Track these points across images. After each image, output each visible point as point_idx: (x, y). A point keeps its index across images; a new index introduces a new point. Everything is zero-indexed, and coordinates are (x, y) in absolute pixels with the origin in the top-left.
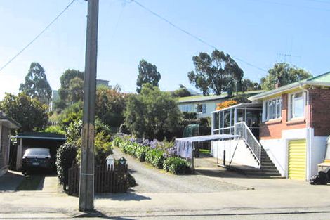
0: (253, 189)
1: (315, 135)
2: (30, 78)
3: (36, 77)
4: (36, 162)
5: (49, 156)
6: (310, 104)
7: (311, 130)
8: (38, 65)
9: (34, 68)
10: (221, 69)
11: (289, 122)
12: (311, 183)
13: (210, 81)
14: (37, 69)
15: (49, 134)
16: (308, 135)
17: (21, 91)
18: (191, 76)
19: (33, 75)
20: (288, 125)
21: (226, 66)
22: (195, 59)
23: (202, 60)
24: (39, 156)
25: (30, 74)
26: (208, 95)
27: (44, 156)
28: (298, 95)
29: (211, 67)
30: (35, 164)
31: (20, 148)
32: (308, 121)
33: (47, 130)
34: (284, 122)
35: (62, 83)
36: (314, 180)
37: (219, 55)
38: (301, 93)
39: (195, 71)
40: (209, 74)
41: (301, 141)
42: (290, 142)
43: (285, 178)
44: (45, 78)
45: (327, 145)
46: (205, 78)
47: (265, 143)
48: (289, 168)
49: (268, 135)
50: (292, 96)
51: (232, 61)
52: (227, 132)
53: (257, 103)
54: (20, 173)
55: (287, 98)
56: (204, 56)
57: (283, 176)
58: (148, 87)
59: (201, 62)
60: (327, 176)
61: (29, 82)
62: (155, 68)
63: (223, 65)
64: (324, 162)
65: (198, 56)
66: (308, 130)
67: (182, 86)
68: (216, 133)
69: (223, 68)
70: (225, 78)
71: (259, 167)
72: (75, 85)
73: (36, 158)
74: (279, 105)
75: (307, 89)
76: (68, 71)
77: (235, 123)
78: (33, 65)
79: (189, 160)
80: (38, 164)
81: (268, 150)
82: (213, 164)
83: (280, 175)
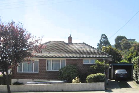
2: (102, 41)
3: (104, 40)
4: (121, 75)
5: (127, 73)
8: (104, 35)
9: (103, 36)
14: (105, 36)
15: (123, 63)
17: (98, 47)
19: (103, 39)
24: (122, 73)
25: (101, 39)
27: (124, 73)
30: (121, 76)
31: (112, 70)
33: (121, 62)
35: (116, 42)
44: (108, 40)
54: (114, 81)
61: (101, 42)
72: (124, 42)
73: (121, 74)
76: (118, 37)
78: (102, 35)
80: (122, 76)
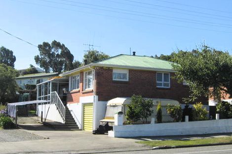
0: (48, 138)
1: (99, 100)
6: (95, 79)
7: (97, 97)
10: (58, 54)
11: (84, 92)
12: (94, 134)
13: (50, 62)
16: (94, 101)
18: (37, 59)
20: (83, 93)
21: (62, 52)
22: (40, 47)
23: (44, 48)
26: (49, 72)
28: (90, 73)
29: (51, 53)
32: (95, 91)
34: (81, 92)
36: (95, 131)
37: (57, 44)
38: (91, 72)
39: (39, 55)
40: (50, 58)
41: (91, 104)
42: (84, 105)
43: (81, 130)
45: (106, 107)
46: (47, 60)
47: (70, 106)
48: (84, 123)
49: (71, 100)
50: (86, 73)
51: (66, 48)
52: (46, 98)
53: (65, 78)
55: (83, 74)
56: (46, 44)
57: (80, 129)
58: (3, 66)
59: (44, 49)
60: (104, 128)
62: (12, 52)
63: (60, 51)
64: (104, 119)
65: (42, 44)
66: (95, 97)
67: (32, 66)
68: (40, 99)
69: (60, 54)
70: (61, 60)
71: (64, 123)
74: (78, 80)
75: (94, 69)
77: (51, 92)
79: (14, 119)
81: (71, 111)
82: (35, 121)
83: (78, 128)
